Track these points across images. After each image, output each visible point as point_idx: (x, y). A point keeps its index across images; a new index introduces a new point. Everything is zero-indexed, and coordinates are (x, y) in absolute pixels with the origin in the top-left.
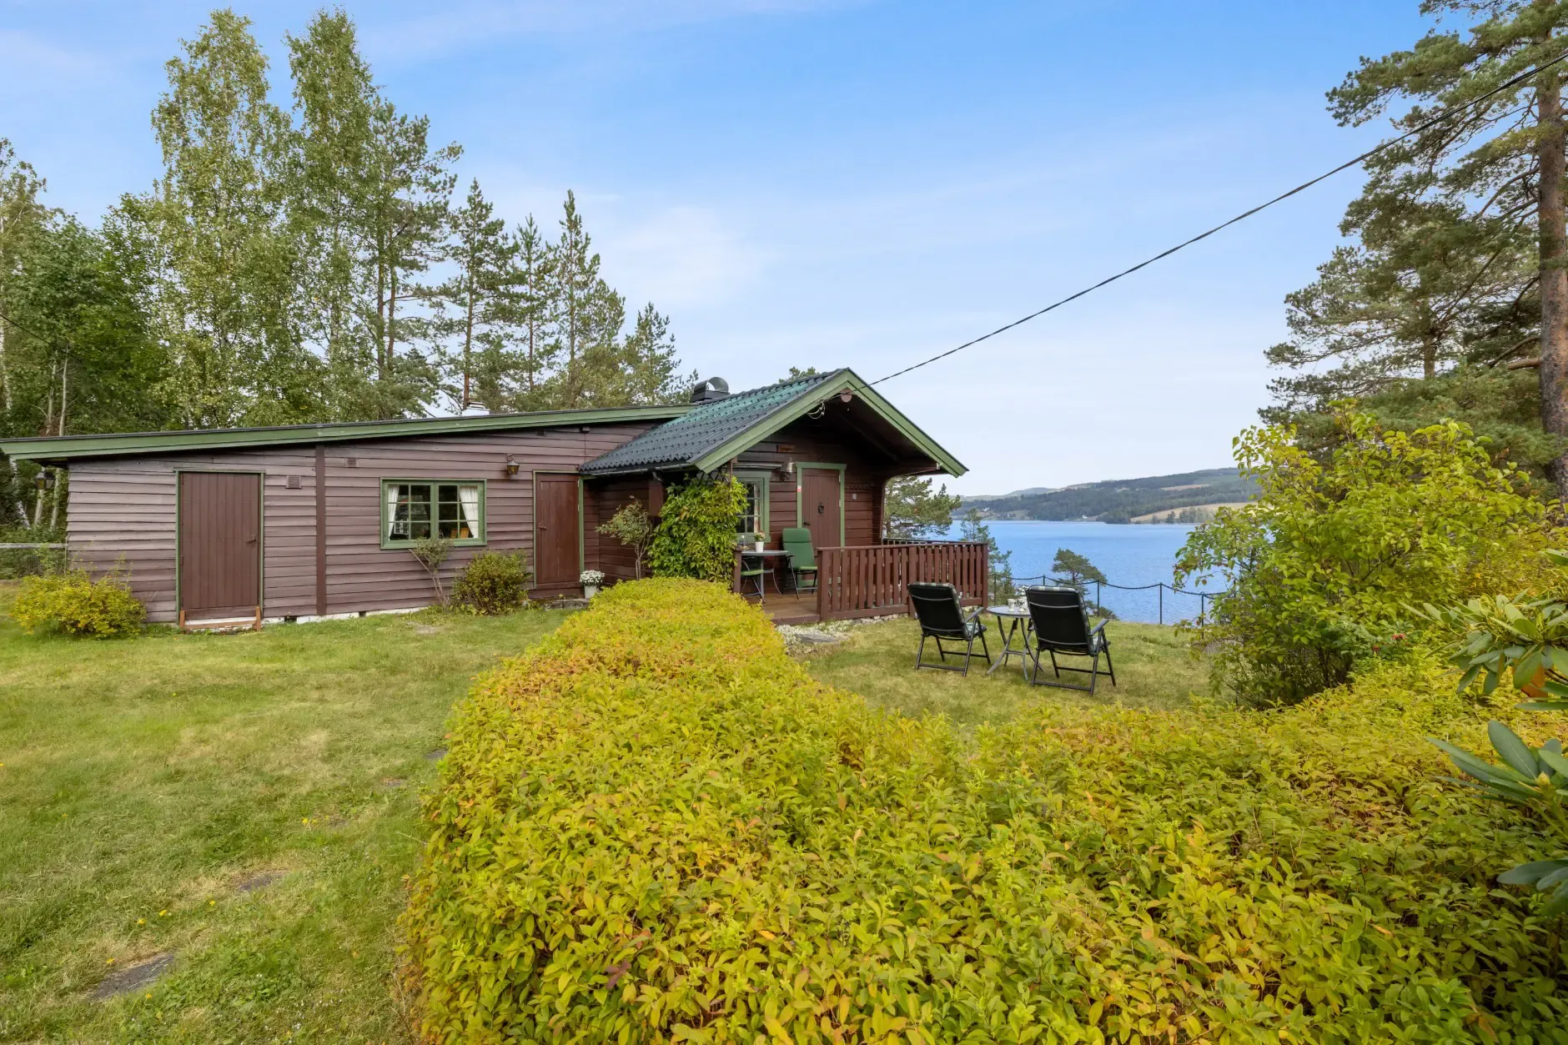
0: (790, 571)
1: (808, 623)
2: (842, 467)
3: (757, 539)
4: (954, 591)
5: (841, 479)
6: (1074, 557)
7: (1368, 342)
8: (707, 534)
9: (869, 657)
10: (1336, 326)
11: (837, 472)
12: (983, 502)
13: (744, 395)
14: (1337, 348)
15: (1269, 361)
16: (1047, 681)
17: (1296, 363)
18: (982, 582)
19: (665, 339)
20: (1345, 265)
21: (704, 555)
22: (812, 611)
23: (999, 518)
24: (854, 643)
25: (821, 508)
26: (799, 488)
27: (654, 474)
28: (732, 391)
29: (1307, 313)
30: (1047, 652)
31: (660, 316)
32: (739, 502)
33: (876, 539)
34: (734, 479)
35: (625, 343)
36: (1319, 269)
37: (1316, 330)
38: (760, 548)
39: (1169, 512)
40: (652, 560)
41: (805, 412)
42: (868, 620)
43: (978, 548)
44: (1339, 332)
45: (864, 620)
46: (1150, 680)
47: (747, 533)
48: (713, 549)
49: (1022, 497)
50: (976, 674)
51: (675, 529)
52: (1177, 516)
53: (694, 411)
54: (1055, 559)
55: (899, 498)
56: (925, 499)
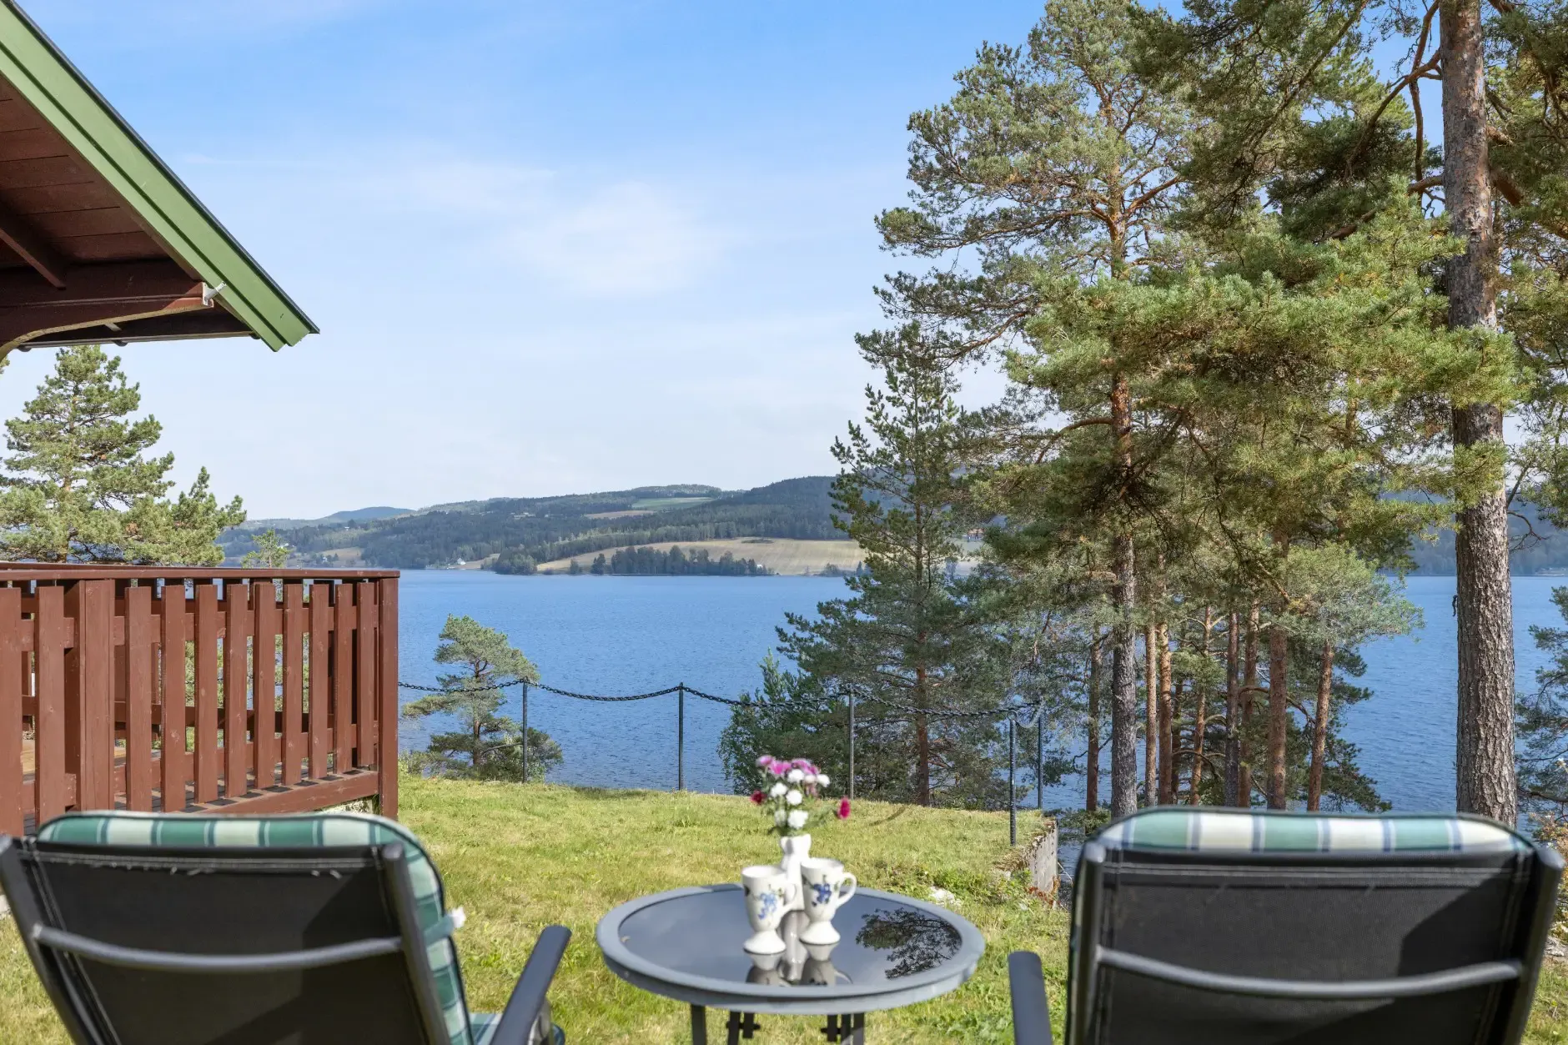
6: (478, 631)
15: (881, 238)
36: (961, 77)
39: (596, 555)
49: (351, 523)
52: (608, 562)
54: (442, 636)
55: (89, 498)
56: (157, 501)
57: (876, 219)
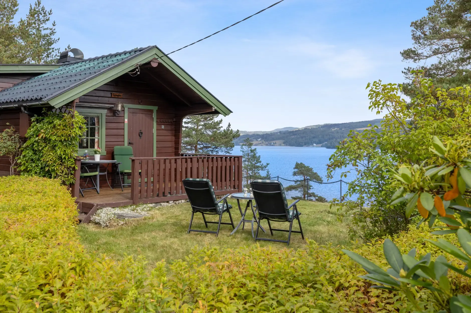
0: (118, 174)
1: (124, 206)
2: (155, 108)
3: (96, 152)
4: (210, 183)
5: (154, 116)
6: (305, 167)
7: (451, 50)
8: (57, 148)
9: (161, 227)
10: (435, 40)
11: (151, 111)
12: (258, 135)
13: (90, 60)
14: (436, 53)
15: (402, 58)
16: (265, 238)
17: (416, 60)
18: (238, 180)
19: (49, 25)
20: (440, 8)
21: (55, 162)
22: (127, 198)
23: (267, 145)
24: (153, 218)
25: (140, 134)
26: (126, 120)
27: (22, 108)
28: (86, 58)
29: (422, 33)
30: (264, 220)
31: (46, 9)
32: (80, 128)
33: (177, 154)
34: (76, 113)
35: (18, 25)
36: (428, 9)
37: (426, 42)
38: (97, 158)
40: (20, 166)
41: (127, 71)
42: (166, 204)
43: (236, 159)
44: (437, 45)
45: (163, 204)
46: (324, 236)
47: (89, 149)
48: (60, 158)
49: (280, 132)
50: (224, 235)
51: (36, 144)
53: (58, 69)
54: (294, 168)
55: (203, 130)
56: (218, 131)
57: (401, 53)
